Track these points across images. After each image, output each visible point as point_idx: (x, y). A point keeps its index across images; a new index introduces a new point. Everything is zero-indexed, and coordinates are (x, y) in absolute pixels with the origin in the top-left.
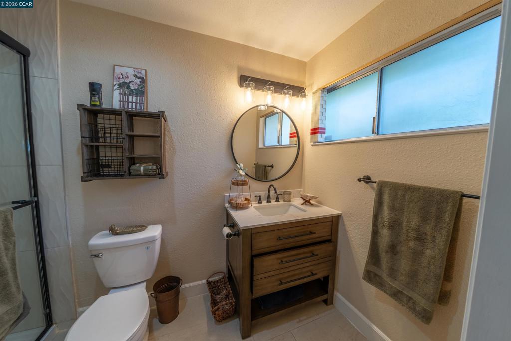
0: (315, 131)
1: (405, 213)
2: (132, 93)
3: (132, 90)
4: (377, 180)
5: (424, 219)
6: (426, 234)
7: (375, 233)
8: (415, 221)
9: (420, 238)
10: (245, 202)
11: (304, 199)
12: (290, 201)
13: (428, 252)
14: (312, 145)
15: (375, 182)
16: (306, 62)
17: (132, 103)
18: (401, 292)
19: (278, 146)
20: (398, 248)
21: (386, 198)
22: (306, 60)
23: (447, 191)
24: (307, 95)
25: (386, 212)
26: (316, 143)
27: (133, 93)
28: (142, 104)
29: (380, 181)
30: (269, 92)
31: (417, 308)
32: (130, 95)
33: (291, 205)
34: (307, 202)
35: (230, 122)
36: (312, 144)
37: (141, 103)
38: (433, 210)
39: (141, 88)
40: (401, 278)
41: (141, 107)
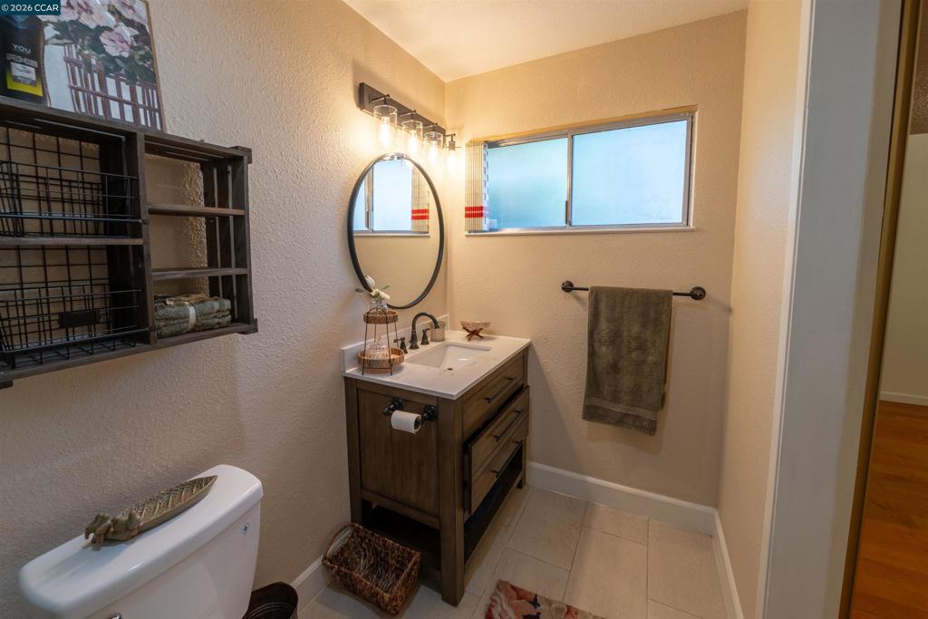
0: (474, 212)
1: (626, 322)
2: (111, 66)
3: (112, 59)
4: (589, 286)
5: (644, 325)
6: (646, 341)
7: (592, 354)
8: (636, 329)
9: (642, 348)
10: (393, 356)
11: (468, 330)
12: (443, 340)
13: (651, 359)
14: (467, 236)
15: (587, 289)
16: (444, 83)
17: (121, 102)
18: (627, 415)
19: (366, 232)
20: (620, 364)
21: (603, 307)
22: (446, 80)
23: (662, 291)
24: (456, 145)
25: (604, 326)
26: (474, 232)
27: (118, 68)
28: (155, 111)
29: (592, 287)
30: (413, 132)
31: (644, 424)
32: (107, 72)
33: (447, 346)
34: (474, 333)
35: (346, 183)
36: (467, 233)
37: (152, 110)
38: (652, 314)
39: (143, 58)
40: (626, 398)
41: (154, 122)
